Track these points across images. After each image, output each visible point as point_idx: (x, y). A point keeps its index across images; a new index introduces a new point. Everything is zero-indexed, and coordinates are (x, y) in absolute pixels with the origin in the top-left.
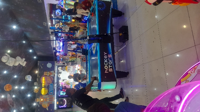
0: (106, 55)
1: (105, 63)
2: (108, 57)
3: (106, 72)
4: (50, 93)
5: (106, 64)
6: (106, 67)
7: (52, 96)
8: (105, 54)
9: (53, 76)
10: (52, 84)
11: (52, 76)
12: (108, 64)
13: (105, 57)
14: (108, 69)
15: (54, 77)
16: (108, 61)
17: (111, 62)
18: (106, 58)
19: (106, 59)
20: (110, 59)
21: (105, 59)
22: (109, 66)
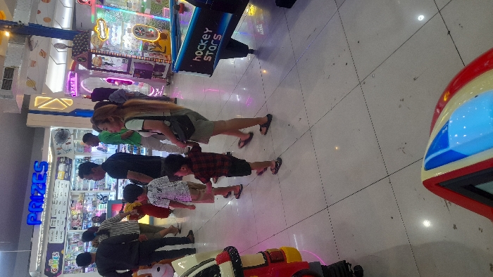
0: (208, 33)
1: (199, 46)
2: (212, 38)
3: (196, 59)
5: (202, 47)
6: (199, 53)
8: (208, 31)
12: (207, 49)
13: (205, 37)
14: (203, 56)
16: (209, 44)
17: (215, 48)
18: (205, 39)
19: (204, 41)
20: (217, 42)
21: (202, 41)
22: (208, 53)
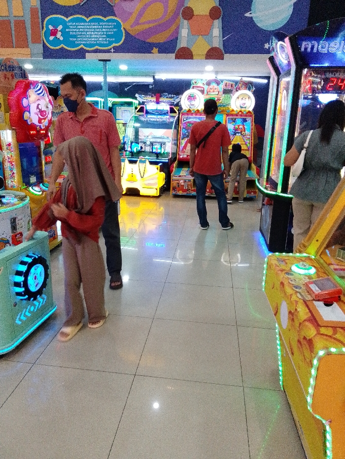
4: (55, 23)
7: (36, 39)
9: (182, 43)
10: (117, 36)
11: (184, 32)
15: (168, 47)
